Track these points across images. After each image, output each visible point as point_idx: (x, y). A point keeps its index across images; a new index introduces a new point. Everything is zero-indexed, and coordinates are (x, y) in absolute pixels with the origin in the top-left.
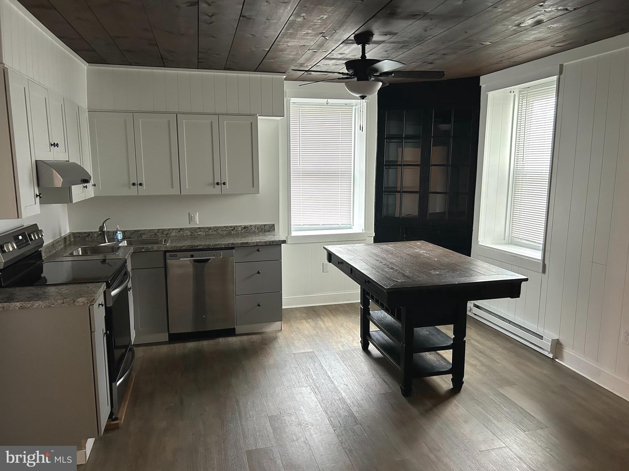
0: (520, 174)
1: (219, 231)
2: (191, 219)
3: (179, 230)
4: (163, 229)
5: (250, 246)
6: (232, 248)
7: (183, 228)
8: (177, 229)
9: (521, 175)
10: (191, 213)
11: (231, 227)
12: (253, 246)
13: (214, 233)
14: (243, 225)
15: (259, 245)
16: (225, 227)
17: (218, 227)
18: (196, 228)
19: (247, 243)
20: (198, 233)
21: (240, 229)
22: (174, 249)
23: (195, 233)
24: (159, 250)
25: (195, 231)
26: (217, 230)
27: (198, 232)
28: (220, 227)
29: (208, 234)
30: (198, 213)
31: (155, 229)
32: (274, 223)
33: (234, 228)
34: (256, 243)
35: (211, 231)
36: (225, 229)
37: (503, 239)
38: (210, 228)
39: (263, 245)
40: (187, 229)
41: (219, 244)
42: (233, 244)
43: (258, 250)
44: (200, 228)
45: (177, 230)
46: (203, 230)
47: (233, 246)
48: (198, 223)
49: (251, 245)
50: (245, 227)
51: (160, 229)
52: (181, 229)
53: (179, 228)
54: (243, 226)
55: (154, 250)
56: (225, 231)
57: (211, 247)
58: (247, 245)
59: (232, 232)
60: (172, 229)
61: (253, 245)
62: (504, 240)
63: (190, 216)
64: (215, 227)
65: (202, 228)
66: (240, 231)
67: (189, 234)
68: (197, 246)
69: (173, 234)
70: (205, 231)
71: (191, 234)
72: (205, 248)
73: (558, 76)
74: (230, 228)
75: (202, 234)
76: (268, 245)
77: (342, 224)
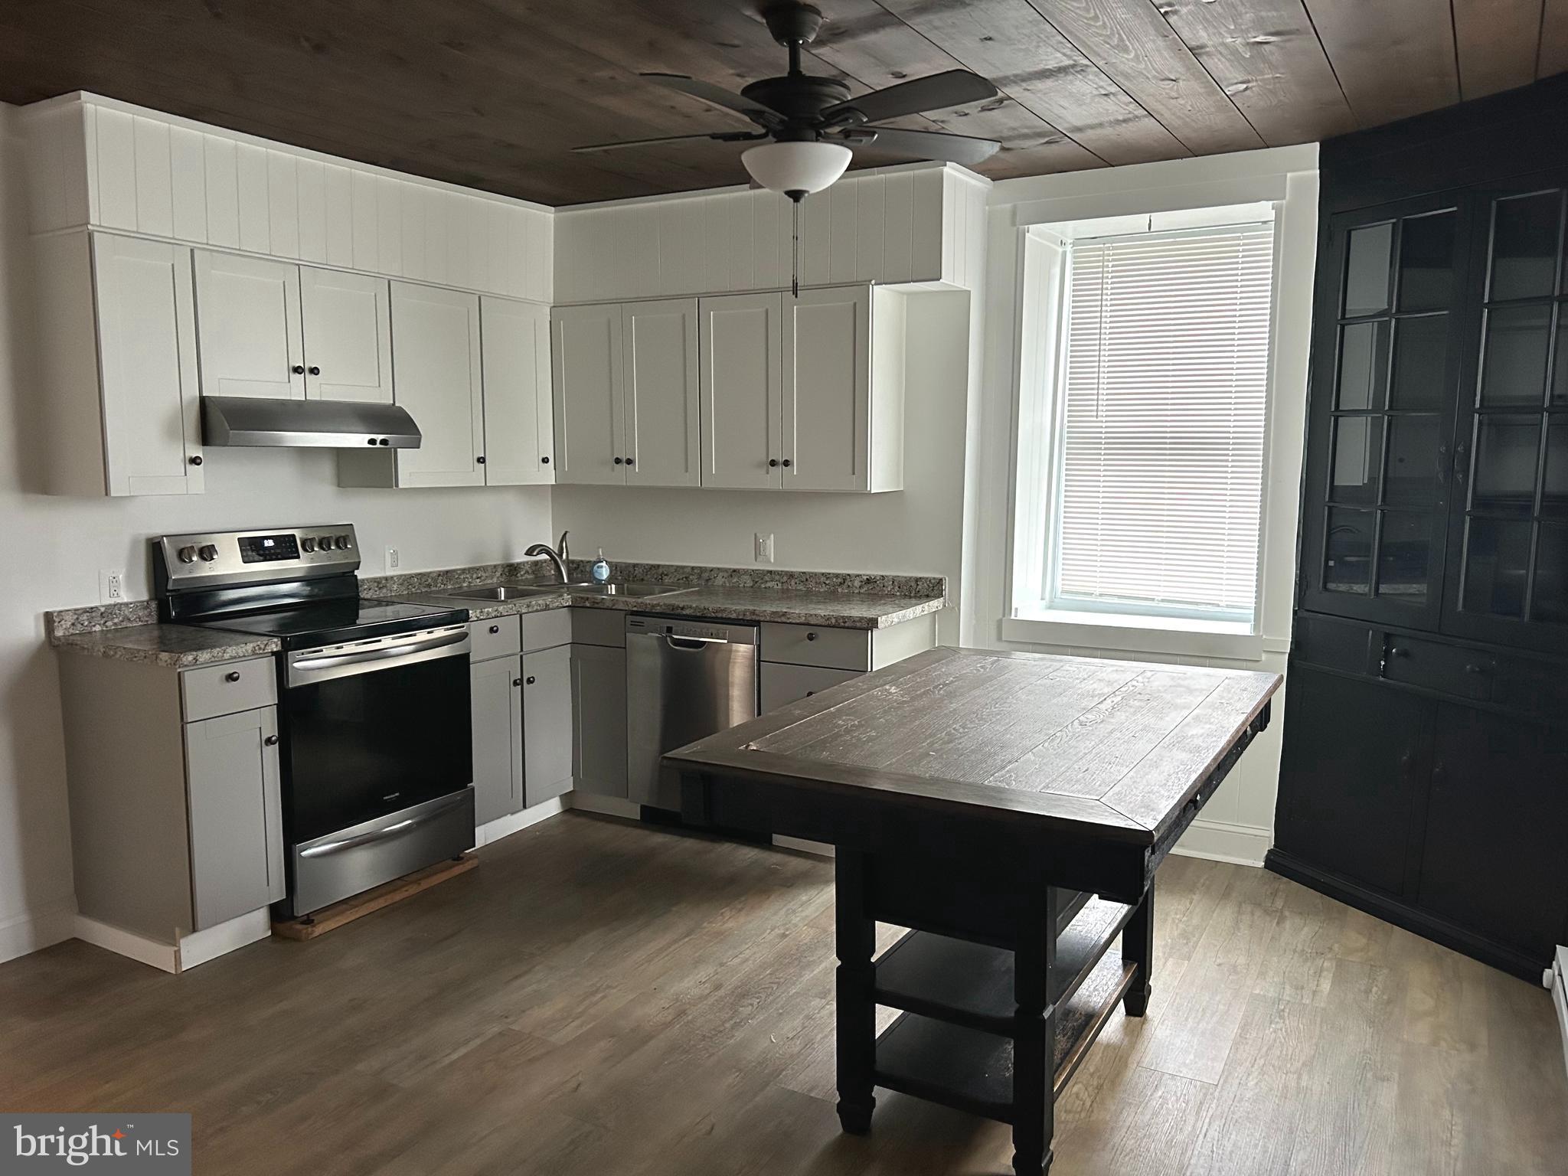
1: (811, 585)
2: (758, 549)
3: (730, 573)
4: (700, 568)
5: (790, 623)
6: (754, 623)
7: (739, 570)
8: (726, 570)
10: (758, 535)
11: (837, 576)
12: (798, 624)
13: (801, 587)
14: (864, 575)
15: (813, 623)
16: (823, 574)
17: (809, 573)
18: (763, 571)
19: (784, 614)
20: (768, 584)
21: (857, 583)
22: (640, 610)
23: (762, 583)
24: (614, 608)
25: (762, 579)
26: (807, 580)
27: (767, 581)
28: (812, 573)
29: (788, 589)
30: (772, 536)
31: (687, 567)
32: (940, 576)
33: (844, 579)
34: (803, 618)
35: (793, 583)
36: (823, 579)
38: (791, 575)
39: (820, 626)
40: (746, 572)
41: (724, 610)
42: (753, 613)
43: (811, 637)
44: (771, 572)
45: (727, 572)
46: (777, 577)
47: (754, 617)
48: (772, 561)
49: (794, 621)
50: (869, 581)
51: (697, 567)
52: (734, 571)
53: (730, 569)
54: (865, 578)
55: (605, 607)
56: (824, 585)
57: (709, 615)
58: (784, 619)
59: (840, 590)
60: (718, 569)
61: (798, 621)
63: (758, 543)
64: (803, 573)
65: (775, 572)
66: (856, 588)
67: (749, 583)
68: (683, 608)
69: (719, 581)
70: (782, 580)
71: (754, 585)
72: (698, 614)
74: (835, 579)
75: (776, 587)
76: (834, 627)
77: (1227, 606)
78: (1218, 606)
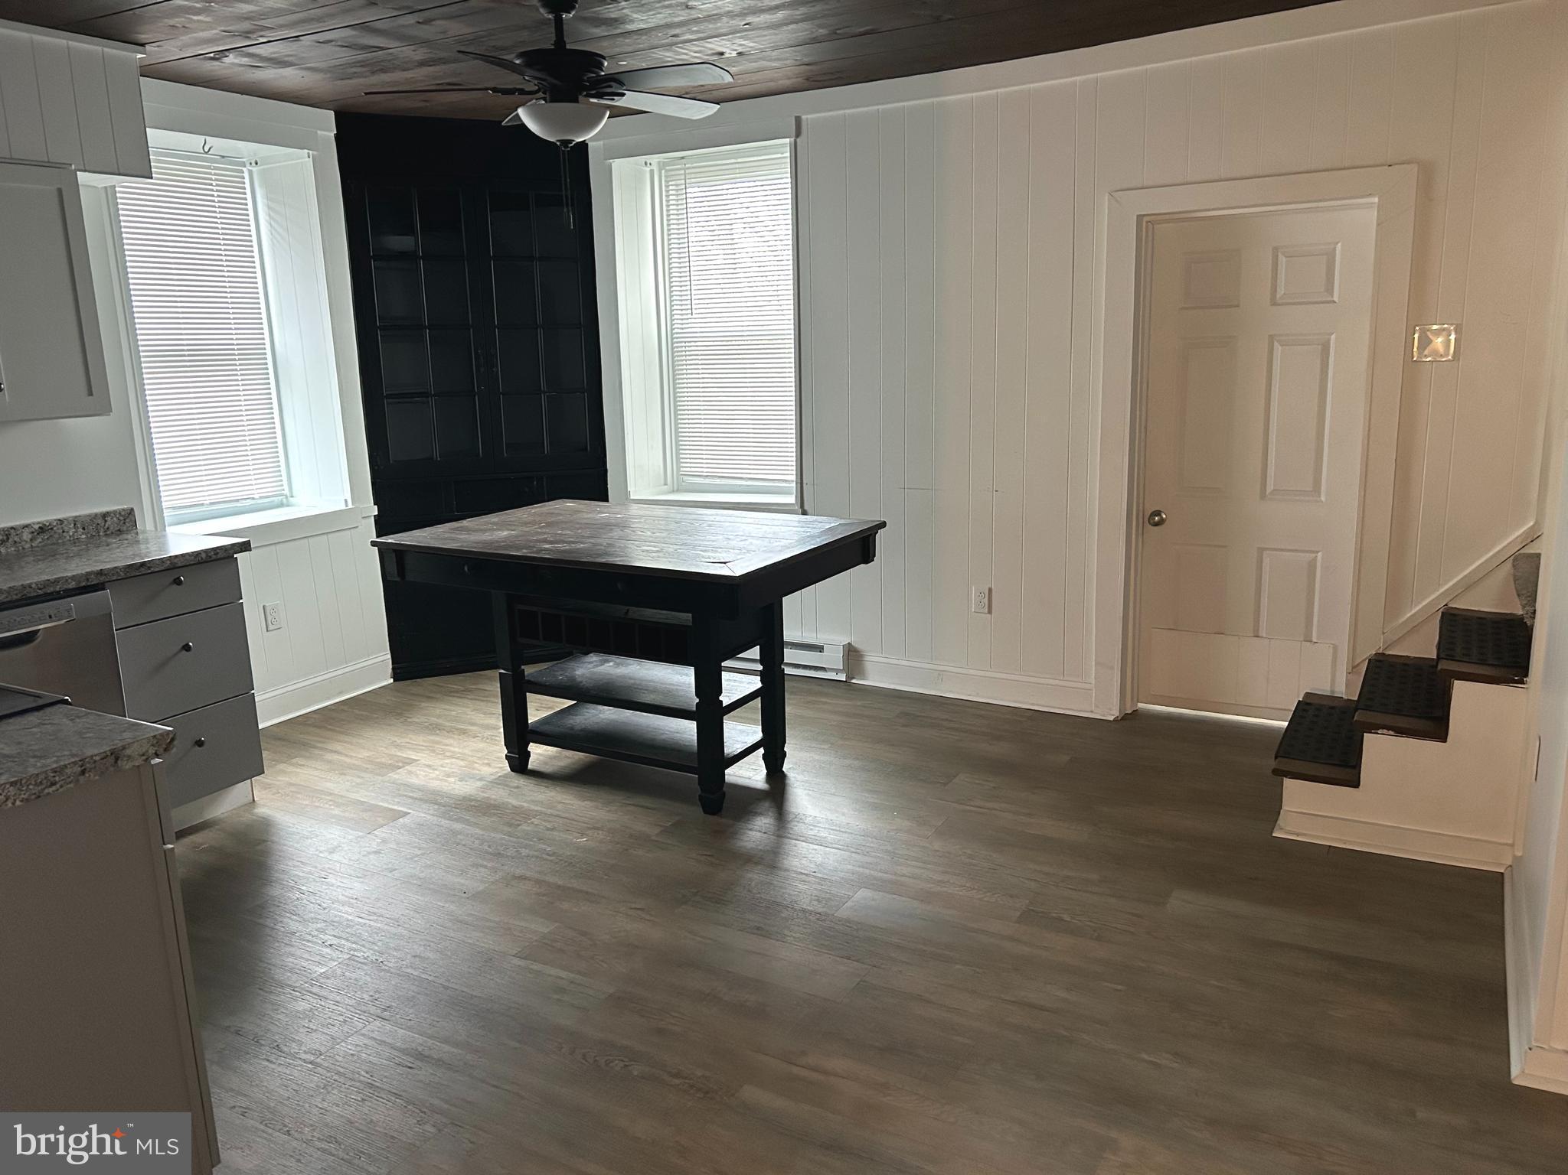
0: (682, 342)
5: (151, 573)
6: (99, 587)
9: (683, 344)
12: (163, 571)
15: (180, 565)
19: (143, 564)
34: (168, 562)
37: (662, 482)
39: (188, 566)
41: (57, 581)
42: (101, 573)
43: (177, 582)
47: (103, 579)
49: (157, 570)
57: (33, 594)
58: (143, 570)
61: (163, 568)
62: (666, 484)
72: (15, 597)
73: (793, 139)
76: (204, 562)
77: (261, 498)
78: (253, 499)
